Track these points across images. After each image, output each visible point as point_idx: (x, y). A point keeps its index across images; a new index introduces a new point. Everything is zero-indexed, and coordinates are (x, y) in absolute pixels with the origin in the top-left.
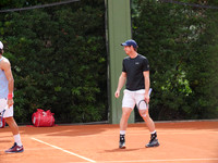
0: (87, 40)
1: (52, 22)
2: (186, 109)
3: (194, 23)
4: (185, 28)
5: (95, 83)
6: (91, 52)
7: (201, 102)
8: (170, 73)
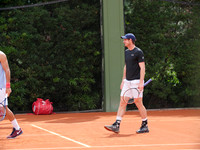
0: (83, 35)
1: (52, 19)
2: (174, 98)
3: (182, 19)
4: (173, 24)
5: (90, 74)
6: (87, 46)
7: (188, 92)
8: (159, 65)
